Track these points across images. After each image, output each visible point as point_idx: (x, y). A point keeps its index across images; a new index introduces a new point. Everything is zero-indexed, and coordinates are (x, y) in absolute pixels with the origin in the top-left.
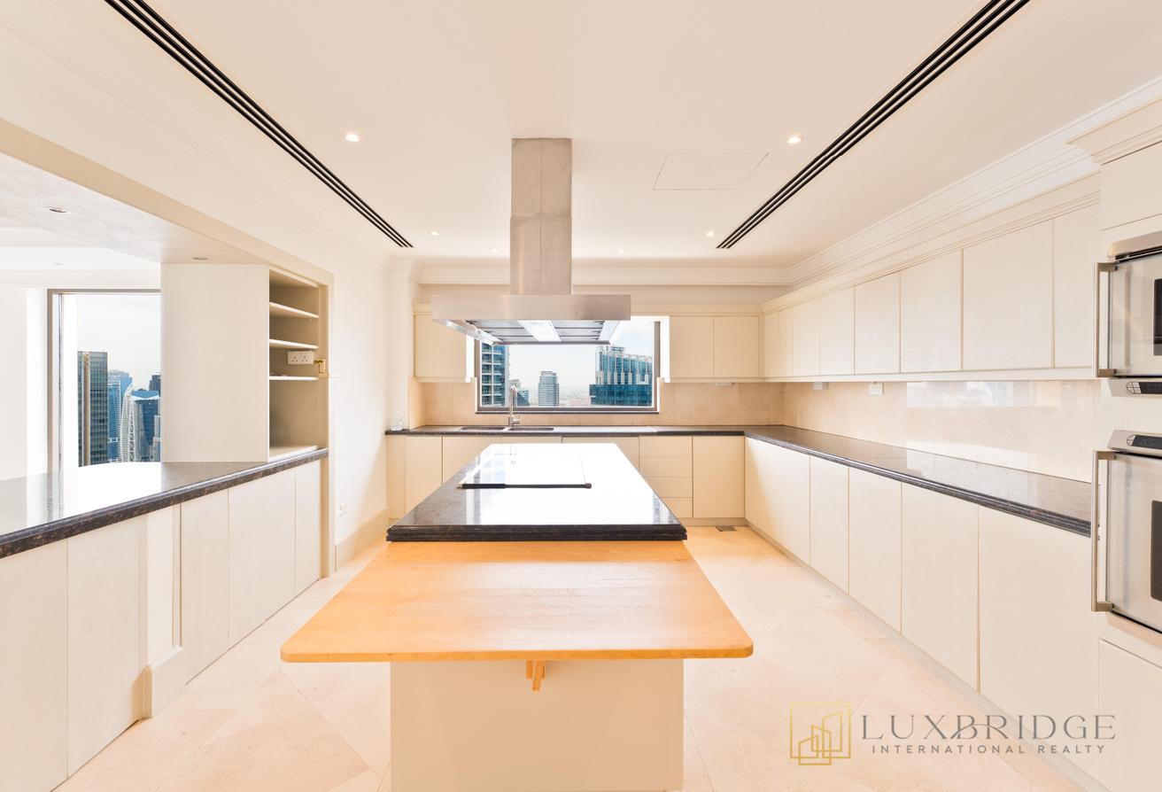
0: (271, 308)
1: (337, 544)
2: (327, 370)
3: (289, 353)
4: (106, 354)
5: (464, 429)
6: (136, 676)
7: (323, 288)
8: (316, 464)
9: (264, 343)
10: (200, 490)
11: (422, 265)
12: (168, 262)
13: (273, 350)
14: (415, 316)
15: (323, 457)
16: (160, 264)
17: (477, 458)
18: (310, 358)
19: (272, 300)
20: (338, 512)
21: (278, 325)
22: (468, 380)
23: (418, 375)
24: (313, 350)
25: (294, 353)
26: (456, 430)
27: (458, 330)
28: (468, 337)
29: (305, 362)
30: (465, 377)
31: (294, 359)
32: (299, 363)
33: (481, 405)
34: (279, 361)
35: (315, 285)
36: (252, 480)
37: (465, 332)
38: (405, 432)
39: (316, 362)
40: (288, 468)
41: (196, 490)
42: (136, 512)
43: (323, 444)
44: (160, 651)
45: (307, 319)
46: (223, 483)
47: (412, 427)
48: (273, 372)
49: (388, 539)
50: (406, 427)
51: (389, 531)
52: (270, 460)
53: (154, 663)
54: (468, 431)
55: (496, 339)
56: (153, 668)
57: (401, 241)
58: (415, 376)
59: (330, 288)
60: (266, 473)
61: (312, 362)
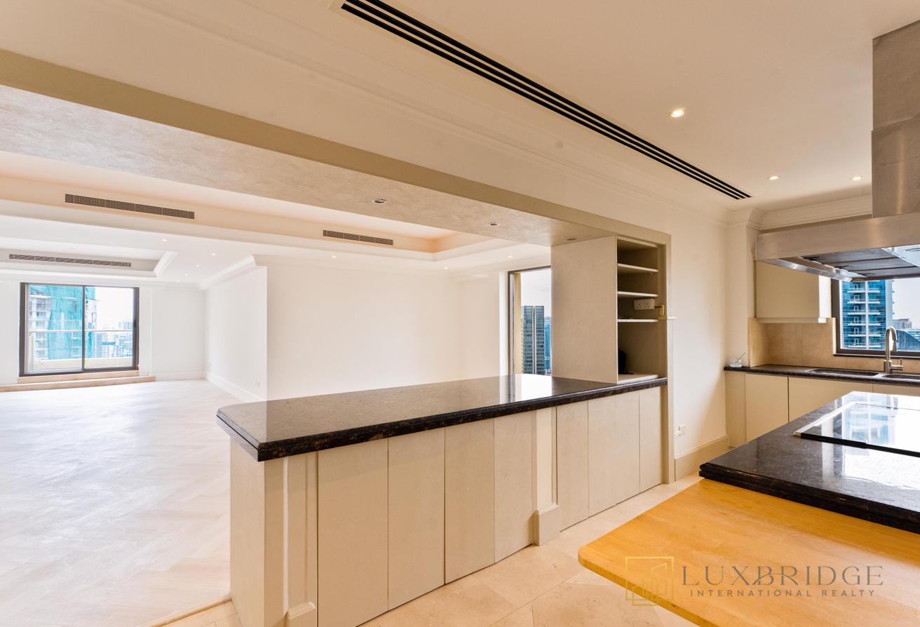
0: (619, 268)
1: (676, 458)
2: (665, 314)
3: (635, 301)
4: (543, 307)
5: (816, 371)
6: (531, 514)
7: (662, 248)
8: (657, 390)
9: (613, 294)
10: (568, 399)
11: (762, 212)
12: (555, 245)
13: (621, 299)
14: (755, 261)
15: (663, 385)
16: (550, 248)
17: (836, 401)
18: (652, 304)
19: (619, 262)
20: (677, 432)
21: (624, 280)
22: (821, 320)
23: (758, 317)
24: (653, 298)
25: (638, 301)
26: (807, 371)
27: (808, 271)
28: (821, 278)
29: (647, 308)
30: (818, 316)
31: (639, 306)
32: (642, 308)
33: (842, 348)
34: (626, 308)
35: (654, 246)
36: (604, 396)
37: (817, 273)
38: (745, 369)
39: (656, 307)
40: (632, 391)
41: (564, 399)
42: (529, 408)
43: (662, 373)
44: (545, 504)
45: (649, 273)
46: (584, 396)
47: (752, 365)
48: (621, 316)
49: (701, 474)
50: (746, 365)
51: (702, 467)
52: (618, 382)
53: (541, 511)
54: (822, 373)
55: (855, 275)
56: (540, 513)
57: (737, 194)
58: (755, 317)
59: (667, 247)
60: (615, 392)
61: (653, 308)
